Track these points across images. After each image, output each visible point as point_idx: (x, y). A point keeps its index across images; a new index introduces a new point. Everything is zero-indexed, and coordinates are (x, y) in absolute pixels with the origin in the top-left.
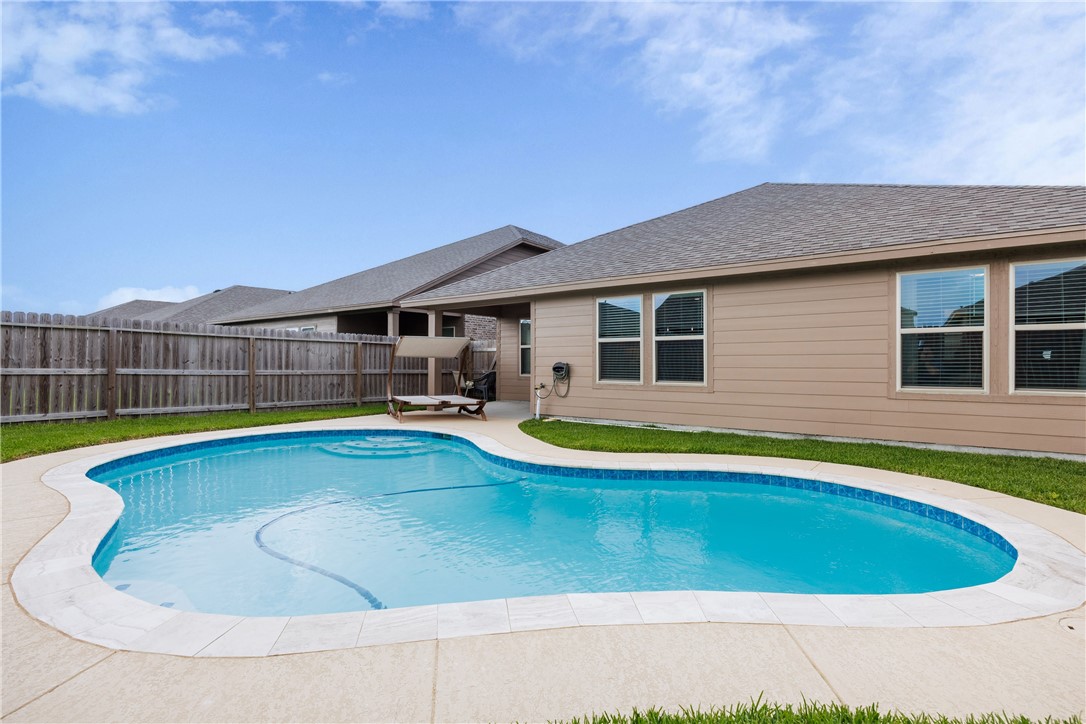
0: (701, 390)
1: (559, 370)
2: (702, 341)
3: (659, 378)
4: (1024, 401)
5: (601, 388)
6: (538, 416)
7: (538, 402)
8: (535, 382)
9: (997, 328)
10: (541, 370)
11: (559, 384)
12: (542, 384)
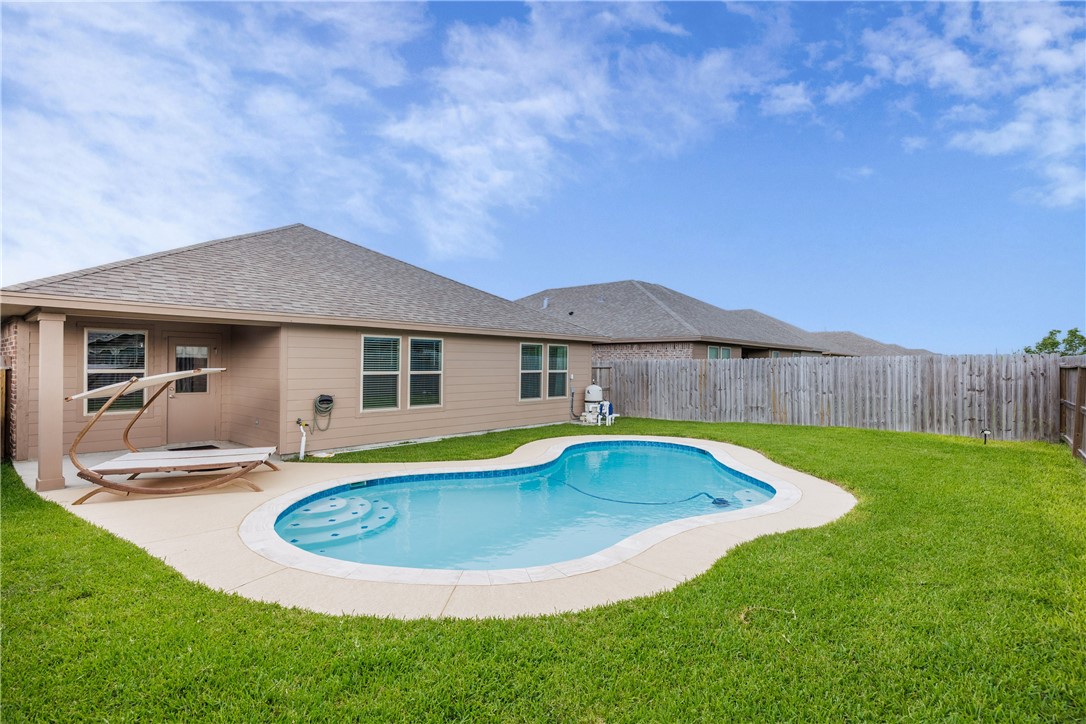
0: (438, 410)
1: (325, 402)
2: (438, 375)
3: (411, 404)
4: (550, 402)
5: (363, 416)
6: (302, 455)
7: (304, 439)
8: (287, 418)
9: (545, 371)
10: (295, 405)
11: (319, 417)
12: (299, 420)
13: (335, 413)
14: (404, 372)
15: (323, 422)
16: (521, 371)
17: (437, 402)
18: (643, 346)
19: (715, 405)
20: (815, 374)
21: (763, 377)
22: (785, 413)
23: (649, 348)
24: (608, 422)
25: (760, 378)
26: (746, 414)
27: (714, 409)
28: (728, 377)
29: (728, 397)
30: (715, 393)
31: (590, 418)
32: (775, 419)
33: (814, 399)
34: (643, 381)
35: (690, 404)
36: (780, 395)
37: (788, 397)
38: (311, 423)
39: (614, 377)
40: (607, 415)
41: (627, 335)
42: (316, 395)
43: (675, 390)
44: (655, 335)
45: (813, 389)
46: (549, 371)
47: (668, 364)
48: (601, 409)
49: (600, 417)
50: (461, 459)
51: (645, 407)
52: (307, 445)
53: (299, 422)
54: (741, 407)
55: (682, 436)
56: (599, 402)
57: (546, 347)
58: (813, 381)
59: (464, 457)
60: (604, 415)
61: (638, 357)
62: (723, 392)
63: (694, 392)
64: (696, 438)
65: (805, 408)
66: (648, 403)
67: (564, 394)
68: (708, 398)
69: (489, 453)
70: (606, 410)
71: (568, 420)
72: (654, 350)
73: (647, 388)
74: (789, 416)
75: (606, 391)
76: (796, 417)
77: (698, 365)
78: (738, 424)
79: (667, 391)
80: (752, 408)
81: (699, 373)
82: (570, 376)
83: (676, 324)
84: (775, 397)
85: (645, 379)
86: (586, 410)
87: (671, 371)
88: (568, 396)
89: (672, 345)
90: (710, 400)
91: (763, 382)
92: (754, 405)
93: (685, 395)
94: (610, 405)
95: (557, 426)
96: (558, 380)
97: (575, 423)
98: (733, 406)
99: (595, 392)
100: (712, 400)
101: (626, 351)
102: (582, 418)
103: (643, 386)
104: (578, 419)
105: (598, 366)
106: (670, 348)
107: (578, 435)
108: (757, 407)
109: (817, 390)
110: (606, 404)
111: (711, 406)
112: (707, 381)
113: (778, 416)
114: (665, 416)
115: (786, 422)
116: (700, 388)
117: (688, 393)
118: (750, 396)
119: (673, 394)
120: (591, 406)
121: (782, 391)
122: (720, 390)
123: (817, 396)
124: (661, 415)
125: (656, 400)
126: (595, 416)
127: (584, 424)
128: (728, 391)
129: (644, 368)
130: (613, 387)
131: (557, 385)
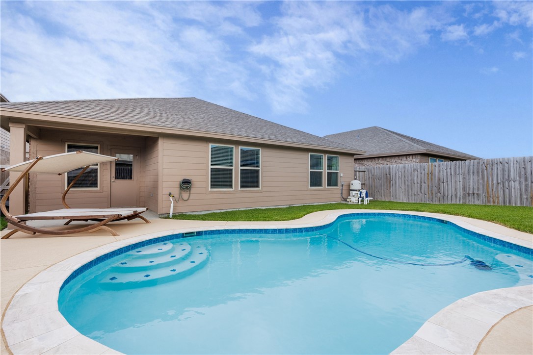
0: (258, 192)
1: (186, 184)
2: (259, 170)
3: (241, 187)
4: (328, 190)
5: (211, 193)
6: (171, 214)
7: (172, 205)
8: (163, 193)
9: (325, 171)
10: (168, 184)
11: (183, 192)
12: (170, 193)
13: (193, 190)
14: (237, 168)
15: (185, 195)
16: (310, 170)
17: (257, 186)
18: (386, 159)
19: (439, 192)
20: (525, 168)
21: (478, 172)
22: (498, 198)
23: (390, 160)
24: (366, 202)
25: (476, 174)
26: (464, 198)
27: (439, 195)
28: (449, 174)
29: (450, 186)
30: (439, 185)
31: (354, 199)
32: (489, 201)
33: (523, 187)
34: (387, 178)
35: (421, 192)
36: (493, 185)
37: (500, 186)
38: (177, 196)
39: (368, 176)
40: (365, 198)
41: (375, 153)
42: (181, 179)
43: (410, 184)
44: (394, 151)
45: (523, 180)
46: (327, 171)
47: (404, 167)
48: (361, 195)
49: (360, 199)
50: (266, 220)
51: (389, 195)
52: (174, 209)
53: (170, 195)
54: (460, 193)
55: (421, 211)
56: (359, 190)
57: (325, 156)
58: (523, 173)
59: (267, 219)
60: (363, 198)
61: (383, 165)
62: (445, 184)
63: (423, 184)
64: (433, 212)
65: (515, 193)
66: (390, 192)
67: (336, 185)
68: (434, 188)
69: (285, 217)
70: (364, 195)
71: (339, 200)
72: (393, 160)
73: (390, 183)
74: (501, 199)
75: (363, 185)
76: (507, 200)
77: (426, 167)
78: (459, 205)
79: (403, 184)
80: (469, 194)
81: (426, 172)
82: (341, 174)
83: (406, 144)
84: (488, 186)
85: (388, 177)
86: (351, 195)
87: (406, 172)
88: (339, 187)
89: (405, 157)
90: (435, 189)
91: (478, 175)
92: (471, 192)
93: (416, 187)
94: (366, 192)
95: (332, 204)
96: (333, 177)
97: (344, 203)
98: (454, 193)
99: (356, 184)
100: (437, 189)
101: (374, 162)
102: (348, 200)
103: (387, 181)
104: (346, 201)
105: (358, 170)
106: (404, 159)
107: (346, 209)
108: (474, 194)
109: (526, 180)
110: (364, 191)
111: (436, 193)
112: (433, 177)
113: (491, 199)
114: (403, 200)
115: (498, 203)
116: (428, 182)
117: (419, 185)
118: (467, 186)
119: (408, 186)
120: (354, 193)
121: (495, 182)
122: (443, 182)
123: (526, 185)
124: (399, 199)
125: (396, 190)
126: (357, 199)
127: (350, 203)
128: (449, 183)
129: (388, 170)
130: (367, 183)
131: (333, 180)
